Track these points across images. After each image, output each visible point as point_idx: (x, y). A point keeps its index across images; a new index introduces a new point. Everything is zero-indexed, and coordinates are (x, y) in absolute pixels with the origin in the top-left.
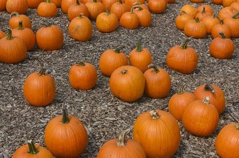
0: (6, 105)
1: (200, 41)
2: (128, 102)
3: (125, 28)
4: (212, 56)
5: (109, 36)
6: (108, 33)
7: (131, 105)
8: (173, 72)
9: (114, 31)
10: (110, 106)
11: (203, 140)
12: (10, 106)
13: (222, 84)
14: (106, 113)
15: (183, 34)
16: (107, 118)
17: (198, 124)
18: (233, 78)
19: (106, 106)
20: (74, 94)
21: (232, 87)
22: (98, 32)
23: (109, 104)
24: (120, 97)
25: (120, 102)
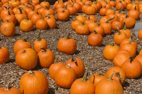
1: (85, 36)
2: (27, 70)
3: (39, 29)
4: (89, 45)
5: (27, 34)
6: (27, 32)
8: (61, 53)
9: (31, 31)
10: (15, 73)
11: (66, 90)
13: (90, 60)
14: (11, 76)
15: (75, 33)
16: (11, 79)
17: (62, 80)
18: (98, 57)
19: (12, 72)
21: (95, 61)
22: (21, 31)
23: (14, 71)
24: (22, 67)
25: (21, 70)
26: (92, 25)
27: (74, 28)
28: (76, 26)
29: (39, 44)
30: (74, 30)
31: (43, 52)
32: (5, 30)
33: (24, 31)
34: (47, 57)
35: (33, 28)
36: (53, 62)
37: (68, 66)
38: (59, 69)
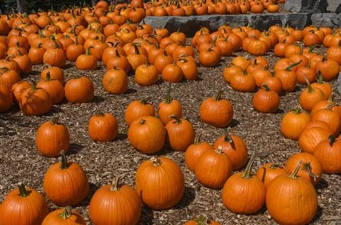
0: (18, 155)
1: (247, 95)
3: (167, 81)
4: (255, 110)
5: (147, 89)
6: (147, 86)
7: (148, 157)
8: (206, 125)
9: (154, 84)
11: (214, 191)
12: (22, 156)
13: (256, 138)
14: (120, 165)
15: (230, 88)
16: (120, 169)
17: (209, 174)
18: (271, 133)
19: (122, 158)
20: (91, 146)
21: (266, 141)
22: (137, 85)
23: (126, 156)
24: (138, 148)
25: (138, 153)
26: (260, 74)
27: (228, 80)
28: (233, 75)
29: (167, 109)
30: (229, 83)
31: (174, 123)
32: (110, 82)
33: (142, 85)
34: (181, 133)
35: (157, 80)
36: (191, 142)
37: (219, 150)
38: (202, 155)
